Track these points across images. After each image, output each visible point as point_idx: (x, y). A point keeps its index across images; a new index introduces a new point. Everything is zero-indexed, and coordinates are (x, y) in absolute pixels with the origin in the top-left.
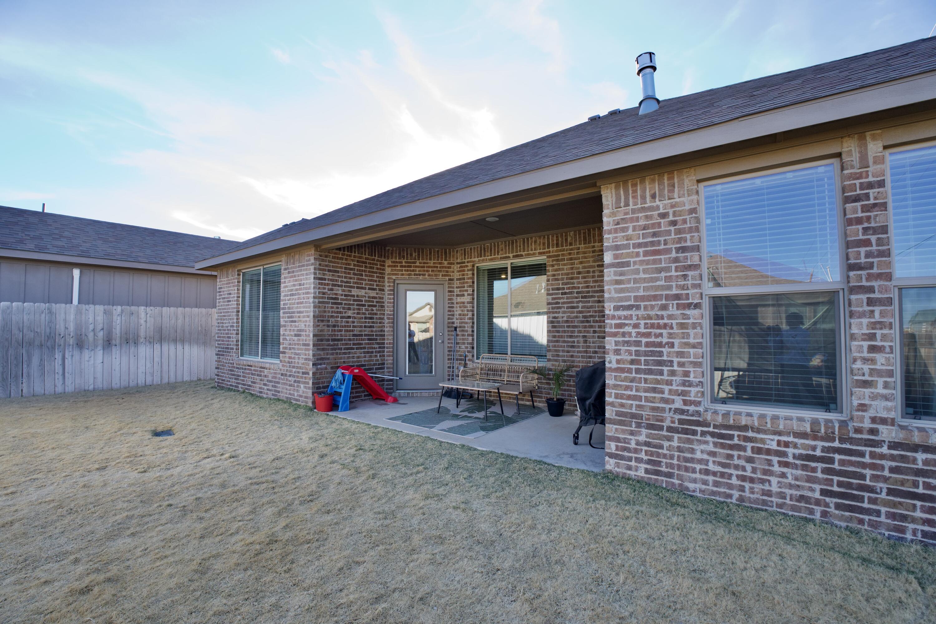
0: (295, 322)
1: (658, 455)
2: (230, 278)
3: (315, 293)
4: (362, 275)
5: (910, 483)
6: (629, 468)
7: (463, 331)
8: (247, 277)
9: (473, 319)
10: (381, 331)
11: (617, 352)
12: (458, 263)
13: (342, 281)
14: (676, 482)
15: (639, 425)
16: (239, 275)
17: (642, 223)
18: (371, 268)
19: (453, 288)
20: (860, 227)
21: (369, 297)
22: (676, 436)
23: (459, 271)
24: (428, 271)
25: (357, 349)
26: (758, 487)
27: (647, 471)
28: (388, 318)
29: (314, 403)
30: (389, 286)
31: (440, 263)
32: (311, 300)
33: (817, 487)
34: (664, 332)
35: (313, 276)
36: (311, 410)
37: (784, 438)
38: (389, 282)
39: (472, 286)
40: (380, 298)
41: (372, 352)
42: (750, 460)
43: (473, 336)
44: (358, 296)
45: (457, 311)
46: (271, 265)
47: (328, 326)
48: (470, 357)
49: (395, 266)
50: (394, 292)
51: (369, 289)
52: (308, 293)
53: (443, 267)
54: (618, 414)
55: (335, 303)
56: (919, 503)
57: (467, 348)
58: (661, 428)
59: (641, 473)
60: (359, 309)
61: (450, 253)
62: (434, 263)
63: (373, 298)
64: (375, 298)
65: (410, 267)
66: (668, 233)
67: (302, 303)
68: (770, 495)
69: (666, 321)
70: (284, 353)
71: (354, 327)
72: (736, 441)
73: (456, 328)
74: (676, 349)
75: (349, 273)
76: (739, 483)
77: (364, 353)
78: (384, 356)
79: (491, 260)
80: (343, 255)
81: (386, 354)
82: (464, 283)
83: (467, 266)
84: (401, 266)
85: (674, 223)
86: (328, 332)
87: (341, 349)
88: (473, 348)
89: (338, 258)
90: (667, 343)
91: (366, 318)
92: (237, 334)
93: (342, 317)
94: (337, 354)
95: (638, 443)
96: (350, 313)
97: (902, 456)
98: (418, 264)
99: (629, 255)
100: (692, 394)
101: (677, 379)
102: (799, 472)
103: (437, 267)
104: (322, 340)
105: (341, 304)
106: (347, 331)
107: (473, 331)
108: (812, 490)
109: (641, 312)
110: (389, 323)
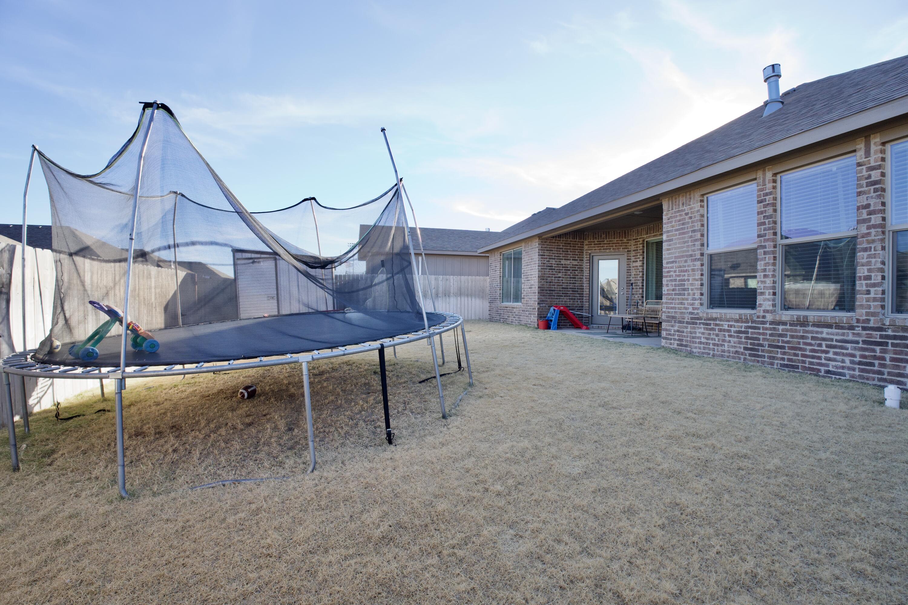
0: (529, 280)
1: (682, 336)
2: (496, 257)
3: (539, 263)
4: (568, 252)
5: (776, 341)
6: (671, 344)
7: (636, 286)
8: (505, 256)
9: (643, 277)
10: (581, 286)
11: (667, 285)
12: (634, 240)
13: (555, 256)
14: (689, 349)
15: (675, 322)
16: (500, 255)
17: (678, 218)
18: (574, 247)
19: (631, 256)
20: (762, 216)
21: (573, 265)
22: (689, 326)
23: (634, 245)
24: (612, 246)
25: (565, 296)
26: (720, 348)
27: (678, 345)
28: (586, 278)
29: (538, 325)
30: (587, 258)
31: (621, 241)
32: (537, 267)
33: (742, 346)
34: (686, 274)
35: (537, 254)
36: (536, 328)
37: (731, 323)
38: (586, 255)
39: (643, 255)
40: (580, 265)
41: (575, 299)
42: (717, 335)
43: (643, 289)
44: (565, 264)
45: (633, 272)
46: (517, 248)
47: (547, 282)
48: (640, 303)
49: (590, 244)
50: (591, 261)
51: (573, 260)
52: (535, 264)
53: (623, 243)
54: (668, 317)
55: (551, 269)
56: (779, 350)
57: (638, 297)
58: (683, 322)
59: (675, 346)
60: (566, 272)
61: (628, 233)
62: (617, 241)
63: (575, 265)
64: (577, 265)
65: (601, 244)
66: (688, 223)
67: (532, 269)
68: (724, 352)
69: (687, 268)
70: (524, 298)
71: (563, 283)
72: (712, 326)
73: (632, 284)
74: (690, 282)
75: (559, 251)
76: (713, 347)
77: (569, 299)
78: (583, 302)
79: (654, 236)
80: (556, 240)
81: (584, 300)
82: (637, 253)
83: (639, 241)
84: (595, 244)
85: (691, 218)
86: (546, 286)
87: (554, 296)
88: (643, 297)
89: (552, 243)
90: (687, 279)
91: (570, 278)
92: (500, 290)
93: (555, 277)
94: (552, 298)
95: (675, 331)
96: (560, 275)
97: (774, 328)
98: (605, 242)
99: (673, 235)
100: (696, 304)
101: (690, 297)
102: (736, 340)
103: (619, 243)
104: (543, 290)
105: (555, 269)
106: (558, 285)
107: (643, 286)
108: (740, 348)
109: (677, 264)
110: (586, 281)
